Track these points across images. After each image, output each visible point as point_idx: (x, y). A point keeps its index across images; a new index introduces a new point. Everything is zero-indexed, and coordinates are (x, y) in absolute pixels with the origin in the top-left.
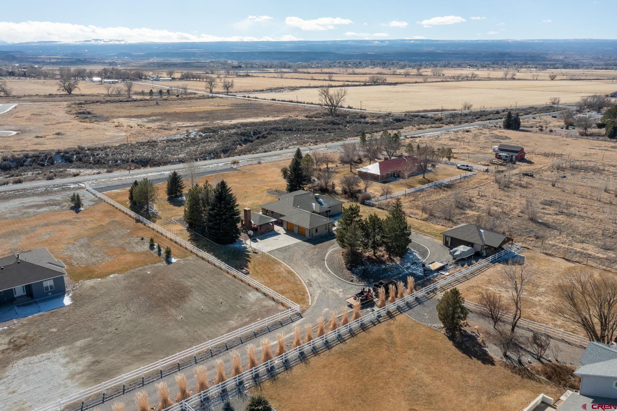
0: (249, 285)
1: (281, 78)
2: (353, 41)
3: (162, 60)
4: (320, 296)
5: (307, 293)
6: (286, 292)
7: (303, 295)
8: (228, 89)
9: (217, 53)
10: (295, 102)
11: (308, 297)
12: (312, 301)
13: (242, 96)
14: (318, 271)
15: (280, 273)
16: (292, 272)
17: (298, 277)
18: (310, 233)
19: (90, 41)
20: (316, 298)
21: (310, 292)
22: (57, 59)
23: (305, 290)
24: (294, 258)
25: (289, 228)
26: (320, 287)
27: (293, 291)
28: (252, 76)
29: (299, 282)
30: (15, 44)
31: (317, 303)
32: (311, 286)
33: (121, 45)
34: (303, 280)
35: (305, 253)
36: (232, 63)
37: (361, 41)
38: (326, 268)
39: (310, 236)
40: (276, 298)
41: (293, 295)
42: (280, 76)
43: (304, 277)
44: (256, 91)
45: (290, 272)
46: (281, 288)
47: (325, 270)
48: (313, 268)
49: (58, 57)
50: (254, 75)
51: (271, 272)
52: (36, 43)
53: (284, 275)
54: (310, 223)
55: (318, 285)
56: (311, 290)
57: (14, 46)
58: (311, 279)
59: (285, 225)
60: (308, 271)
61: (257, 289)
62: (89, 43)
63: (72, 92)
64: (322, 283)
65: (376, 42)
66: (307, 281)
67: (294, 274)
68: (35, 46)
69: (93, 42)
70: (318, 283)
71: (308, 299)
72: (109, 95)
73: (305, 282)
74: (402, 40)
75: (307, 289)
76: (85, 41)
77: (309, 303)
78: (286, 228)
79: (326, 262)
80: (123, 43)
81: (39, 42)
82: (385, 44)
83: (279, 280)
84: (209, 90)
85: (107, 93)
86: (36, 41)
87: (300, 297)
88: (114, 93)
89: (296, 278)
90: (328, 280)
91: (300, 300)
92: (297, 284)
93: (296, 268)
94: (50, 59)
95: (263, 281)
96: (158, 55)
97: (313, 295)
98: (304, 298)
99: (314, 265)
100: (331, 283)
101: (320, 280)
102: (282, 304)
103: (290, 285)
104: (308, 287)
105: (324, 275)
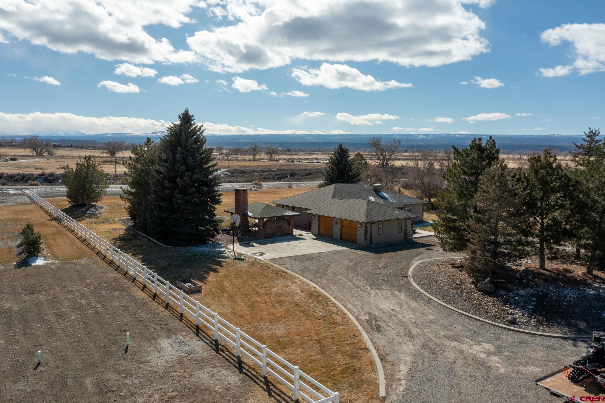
0: (181, 317)
2: (399, 135)
4: (415, 362)
5: (367, 349)
6: (292, 343)
7: (353, 356)
11: (372, 363)
12: (390, 380)
13: (285, 161)
14: (396, 297)
15: (288, 294)
16: (320, 295)
17: (335, 306)
18: (366, 233)
19: (156, 133)
20: (404, 369)
21: (377, 349)
23: (361, 341)
24: (329, 271)
25: (322, 231)
26: (410, 335)
27: (318, 341)
29: (339, 319)
30: (91, 135)
31: (409, 389)
32: (379, 331)
34: (353, 314)
35: (356, 264)
37: (406, 135)
38: (415, 291)
39: (366, 239)
40: (249, 359)
41: (314, 353)
43: (356, 306)
45: (313, 295)
46: (280, 330)
47: (414, 295)
48: (379, 289)
51: (262, 291)
52: (110, 134)
53: (297, 299)
54: (367, 213)
55: (401, 330)
56: (381, 340)
57: (91, 136)
58: (376, 313)
59: (315, 226)
60: (365, 295)
61: (198, 330)
62: (155, 135)
64: (416, 324)
65: (421, 136)
66: (365, 317)
67: (326, 299)
68: (109, 137)
70: (402, 323)
71: (374, 370)
73: (358, 319)
74: (446, 134)
75: (366, 337)
76: (152, 133)
77: (377, 386)
78: (317, 233)
79: (412, 281)
81: (113, 134)
82: (429, 138)
83: (280, 311)
87: (340, 360)
89: (331, 308)
90: (431, 317)
91: (343, 372)
92: (335, 323)
93: (333, 287)
95: (227, 311)
97: (389, 359)
98: (357, 364)
99: (382, 284)
100: (443, 327)
101: (407, 316)
102: (267, 382)
103: (308, 325)
104: (368, 332)
105: (413, 304)
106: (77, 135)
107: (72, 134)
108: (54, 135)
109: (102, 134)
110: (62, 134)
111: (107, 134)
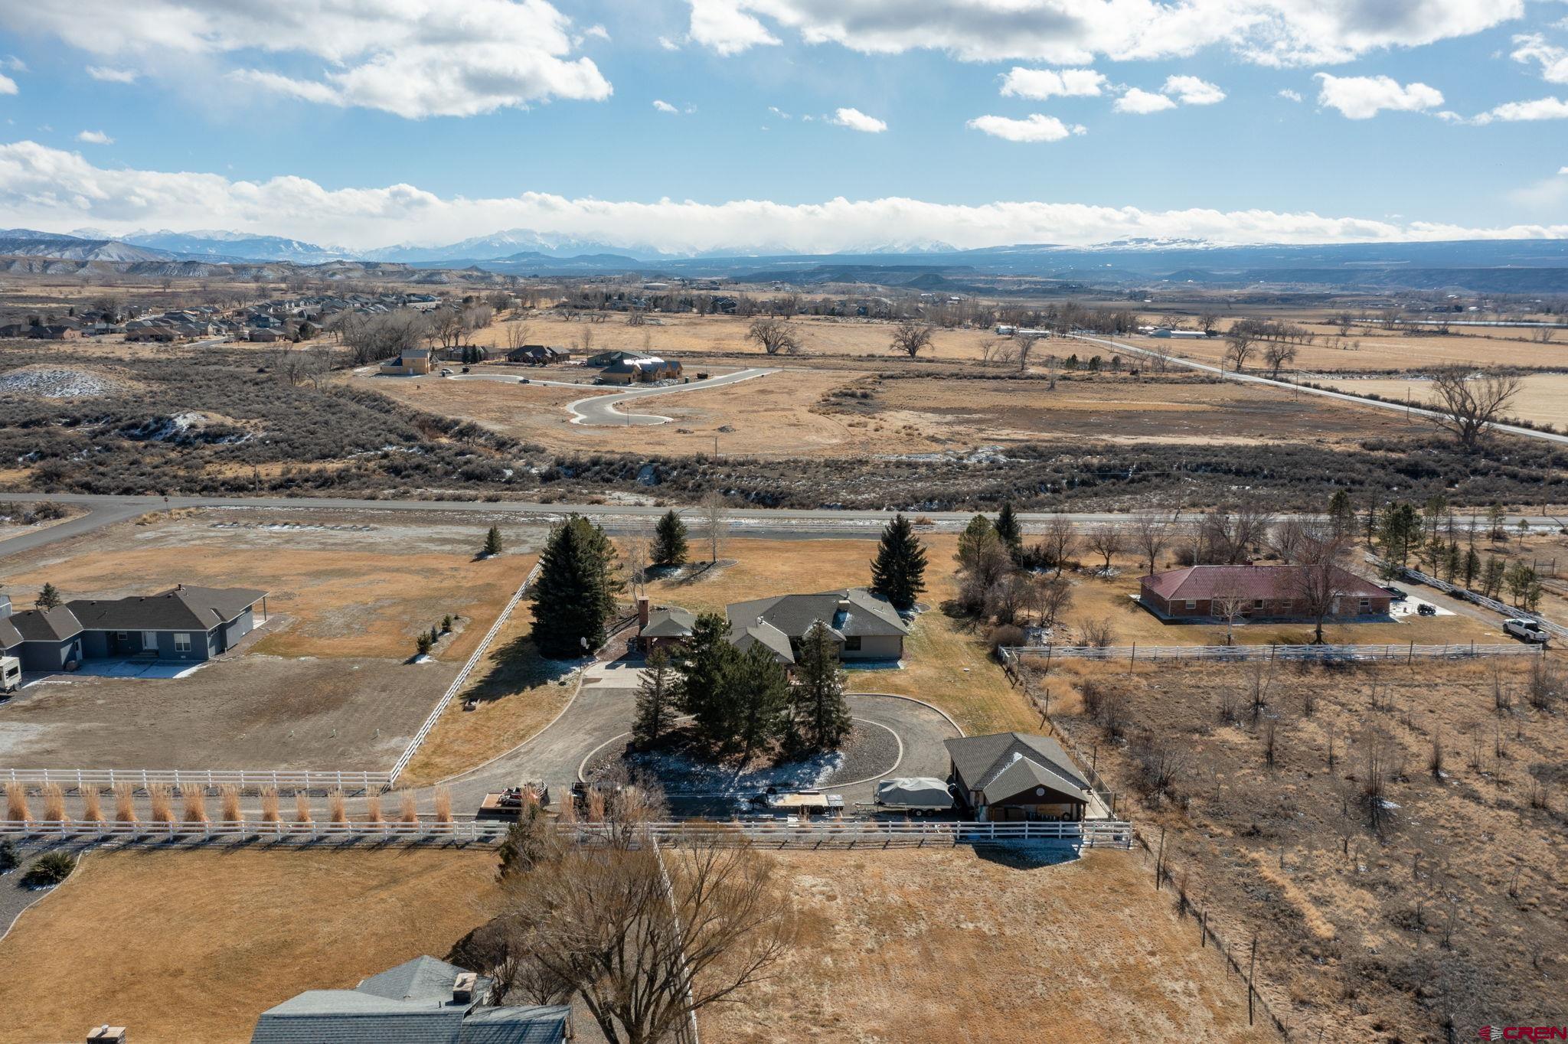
1: (1545, 342)
3: (1279, 288)
8: (1278, 362)
9: (1442, 272)
10: (1425, 408)
13: (1301, 381)
19: (1125, 243)
22: (1035, 283)
28: (1457, 335)
33: (1196, 250)
36: (1460, 297)
42: (1540, 338)
44: (1375, 372)
49: (1038, 279)
50: (1463, 331)
52: (1011, 249)
62: (1120, 248)
63: (918, 353)
68: (1007, 255)
69: (1132, 246)
72: (983, 363)
76: (1114, 243)
80: (1201, 246)
81: (1017, 247)
84: (1233, 363)
85: (983, 358)
86: (1011, 244)
88: (996, 358)
94: (1020, 283)
96: (1272, 276)
106: (936, 250)
107: (925, 248)
108: (886, 252)
109: (991, 249)
110: (905, 250)
111: (1005, 248)
